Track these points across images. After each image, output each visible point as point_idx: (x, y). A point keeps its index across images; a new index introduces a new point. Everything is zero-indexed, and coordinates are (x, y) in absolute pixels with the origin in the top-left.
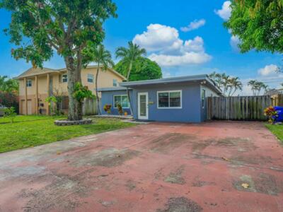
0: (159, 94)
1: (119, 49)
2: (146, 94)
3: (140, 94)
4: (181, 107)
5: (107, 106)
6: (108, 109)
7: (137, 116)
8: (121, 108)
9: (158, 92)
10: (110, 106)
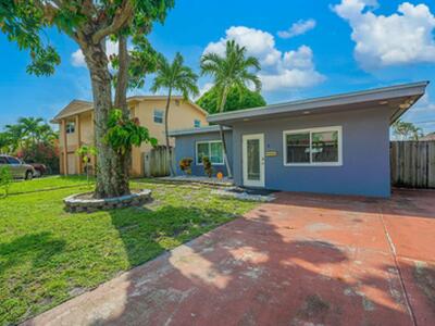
0: (288, 136)
1: (207, 58)
2: (260, 137)
3: (246, 138)
4: (340, 163)
5: (185, 162)
6: (186, 166)
7: (242, 180)
8: (209, 165)
9: (285, 133)
10: (190, 161)
